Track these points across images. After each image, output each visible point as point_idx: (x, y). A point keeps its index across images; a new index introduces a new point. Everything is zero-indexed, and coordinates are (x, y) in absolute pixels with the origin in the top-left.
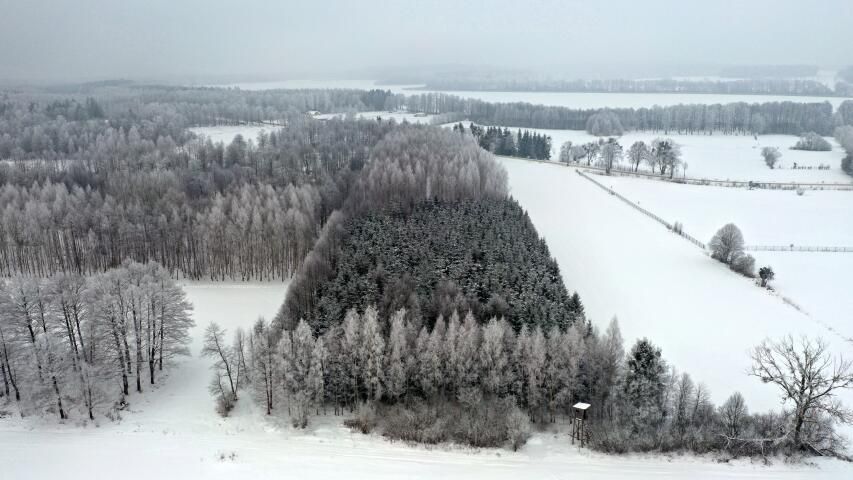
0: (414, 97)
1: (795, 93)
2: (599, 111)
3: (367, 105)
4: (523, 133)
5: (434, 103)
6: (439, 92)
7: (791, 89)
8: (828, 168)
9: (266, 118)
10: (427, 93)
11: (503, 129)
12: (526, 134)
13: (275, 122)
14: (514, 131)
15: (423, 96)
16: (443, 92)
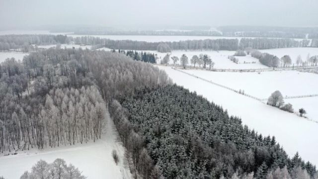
0: (77, 38)
1: (210, 36)
2: (159, 43)
3: (57, 41)
4: (143, 53)
5: (87, 41)
6: (90, 36)
7: (209, 34)
8: (255, 63)
9: (11, 48)
10: (84, 36)
11: (134, 51)
12: (145, 54)
13: (17, 50)
14: (139, 52)
15: (82, 37)
16: (92, 36)
